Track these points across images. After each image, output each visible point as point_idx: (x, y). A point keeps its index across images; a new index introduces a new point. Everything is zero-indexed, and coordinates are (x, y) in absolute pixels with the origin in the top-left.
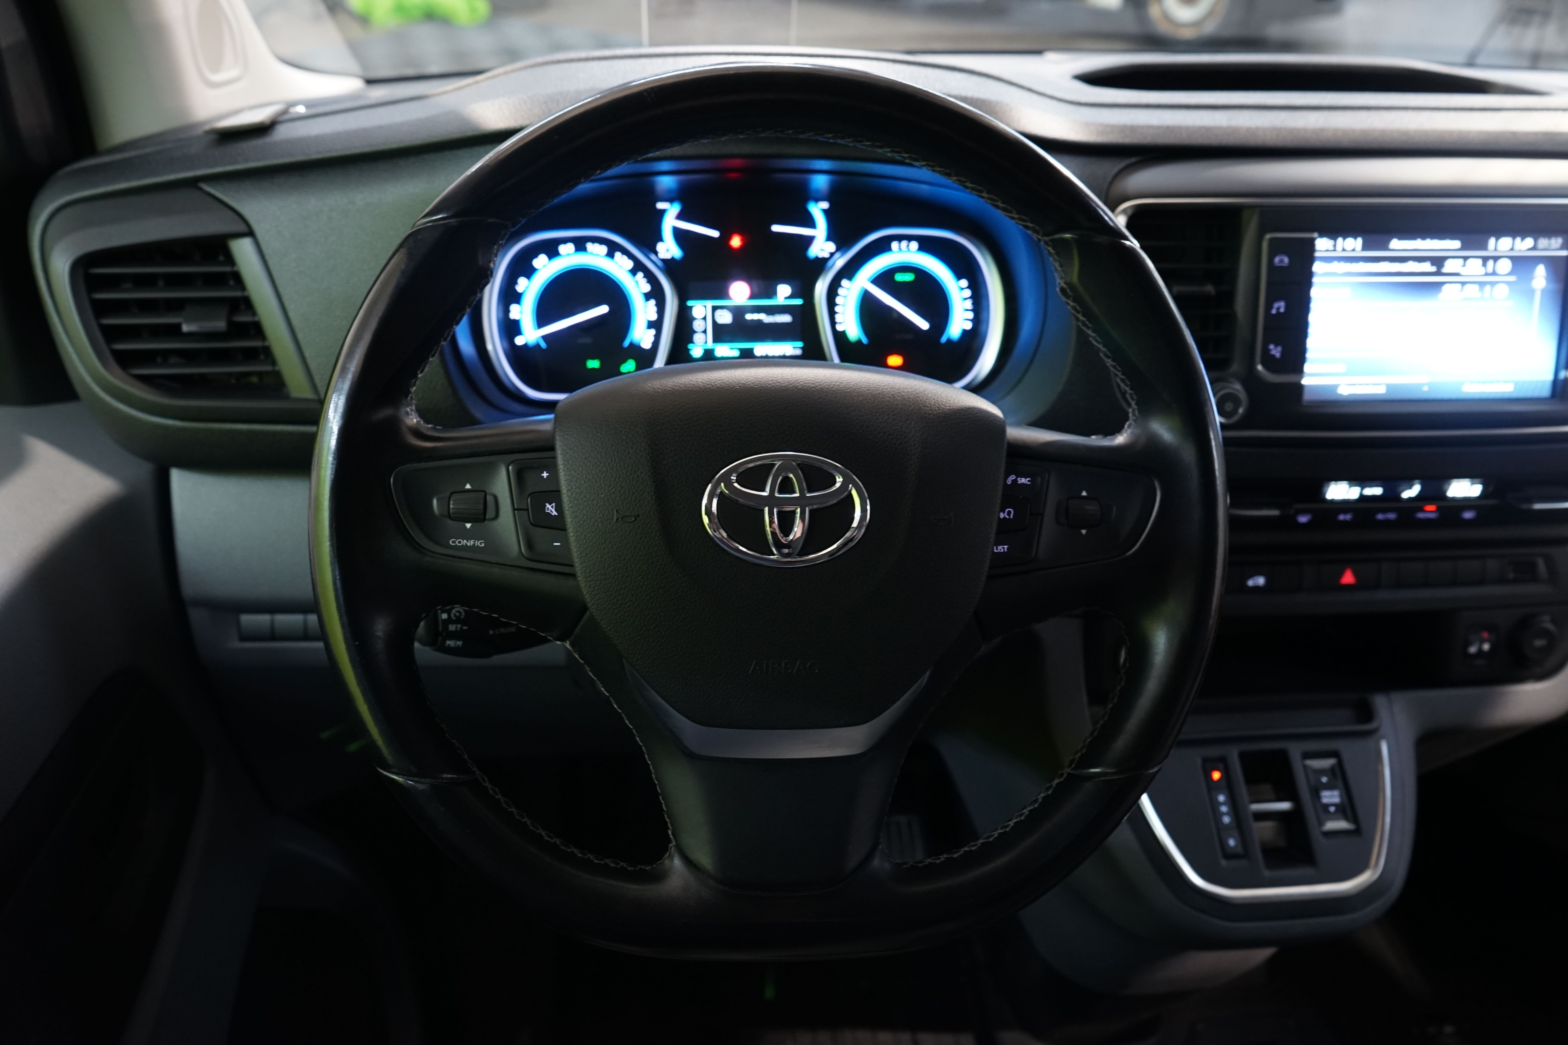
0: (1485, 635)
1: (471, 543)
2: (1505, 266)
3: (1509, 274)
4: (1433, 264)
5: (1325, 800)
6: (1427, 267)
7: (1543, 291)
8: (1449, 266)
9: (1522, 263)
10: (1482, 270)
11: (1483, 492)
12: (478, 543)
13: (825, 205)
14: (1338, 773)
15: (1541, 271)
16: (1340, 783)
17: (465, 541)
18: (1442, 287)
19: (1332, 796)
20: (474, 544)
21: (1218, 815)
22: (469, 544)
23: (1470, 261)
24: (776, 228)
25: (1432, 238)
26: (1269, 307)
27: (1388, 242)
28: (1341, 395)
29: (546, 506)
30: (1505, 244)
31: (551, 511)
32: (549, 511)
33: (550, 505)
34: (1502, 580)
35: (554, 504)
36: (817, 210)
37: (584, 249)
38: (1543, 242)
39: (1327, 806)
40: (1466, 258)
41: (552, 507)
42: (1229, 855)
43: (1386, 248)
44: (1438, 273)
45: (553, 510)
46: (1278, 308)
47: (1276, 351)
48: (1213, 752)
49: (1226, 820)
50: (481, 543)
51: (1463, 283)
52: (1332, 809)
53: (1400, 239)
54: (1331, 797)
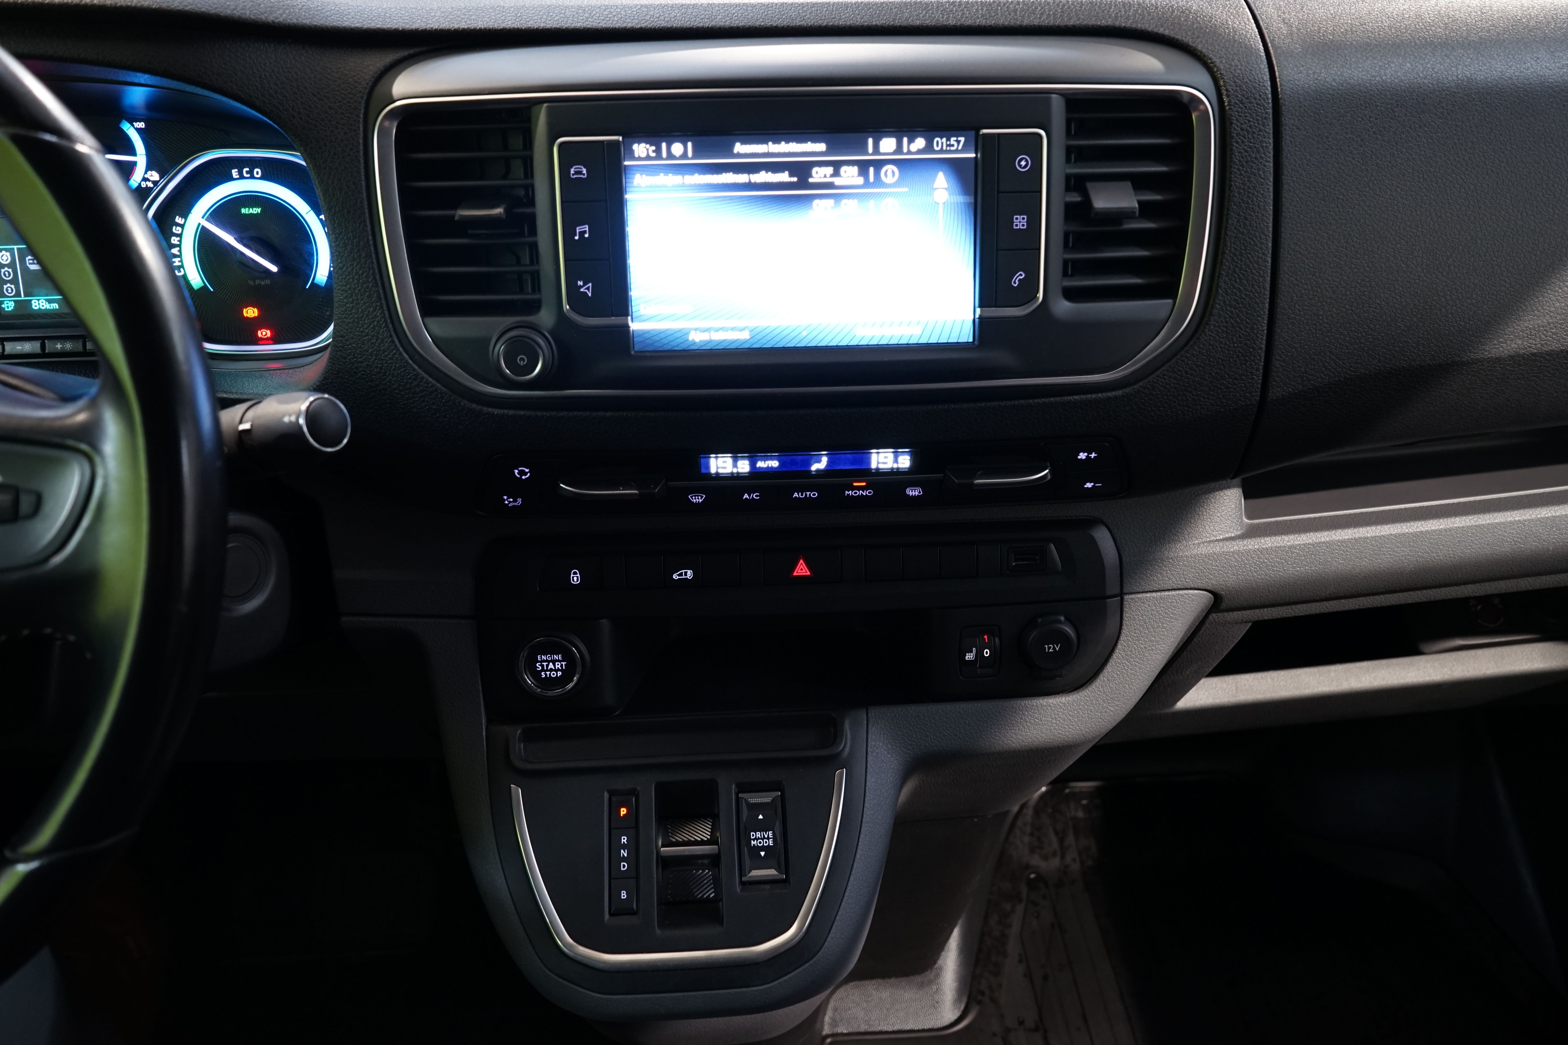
0: (990, 638)
2: (891, 172)
3: (898, 185)
4: (793, 173)
5: (755, 843)
6: (786, 177)
7: (947, 204)
8: (819, 174)
9: (913, 169)
10: (860, 181)
11: (913, 464)
13: (141, 125)
14: (779, 809)
15: (941, 177)
16: (778, 821)
18: (812, 202)
23: (843, 169)
25: (787, 139)
26: (569, 232)
27: (732, 146)
28: (694, 343)
30: (888, 145)
34: (1004, 573)
36: (134, 132)
38: (940, 142)
39: (755, 850)
40: (836, 164)
43: (731, 154)
44: (802, 184)
46: (582, 233)
47: (587, 289)
48: (622, 783)
49: (624, 866)
51: (837, 197)
52: (762, 854)
53: (746, 141)
54: (762, 839)
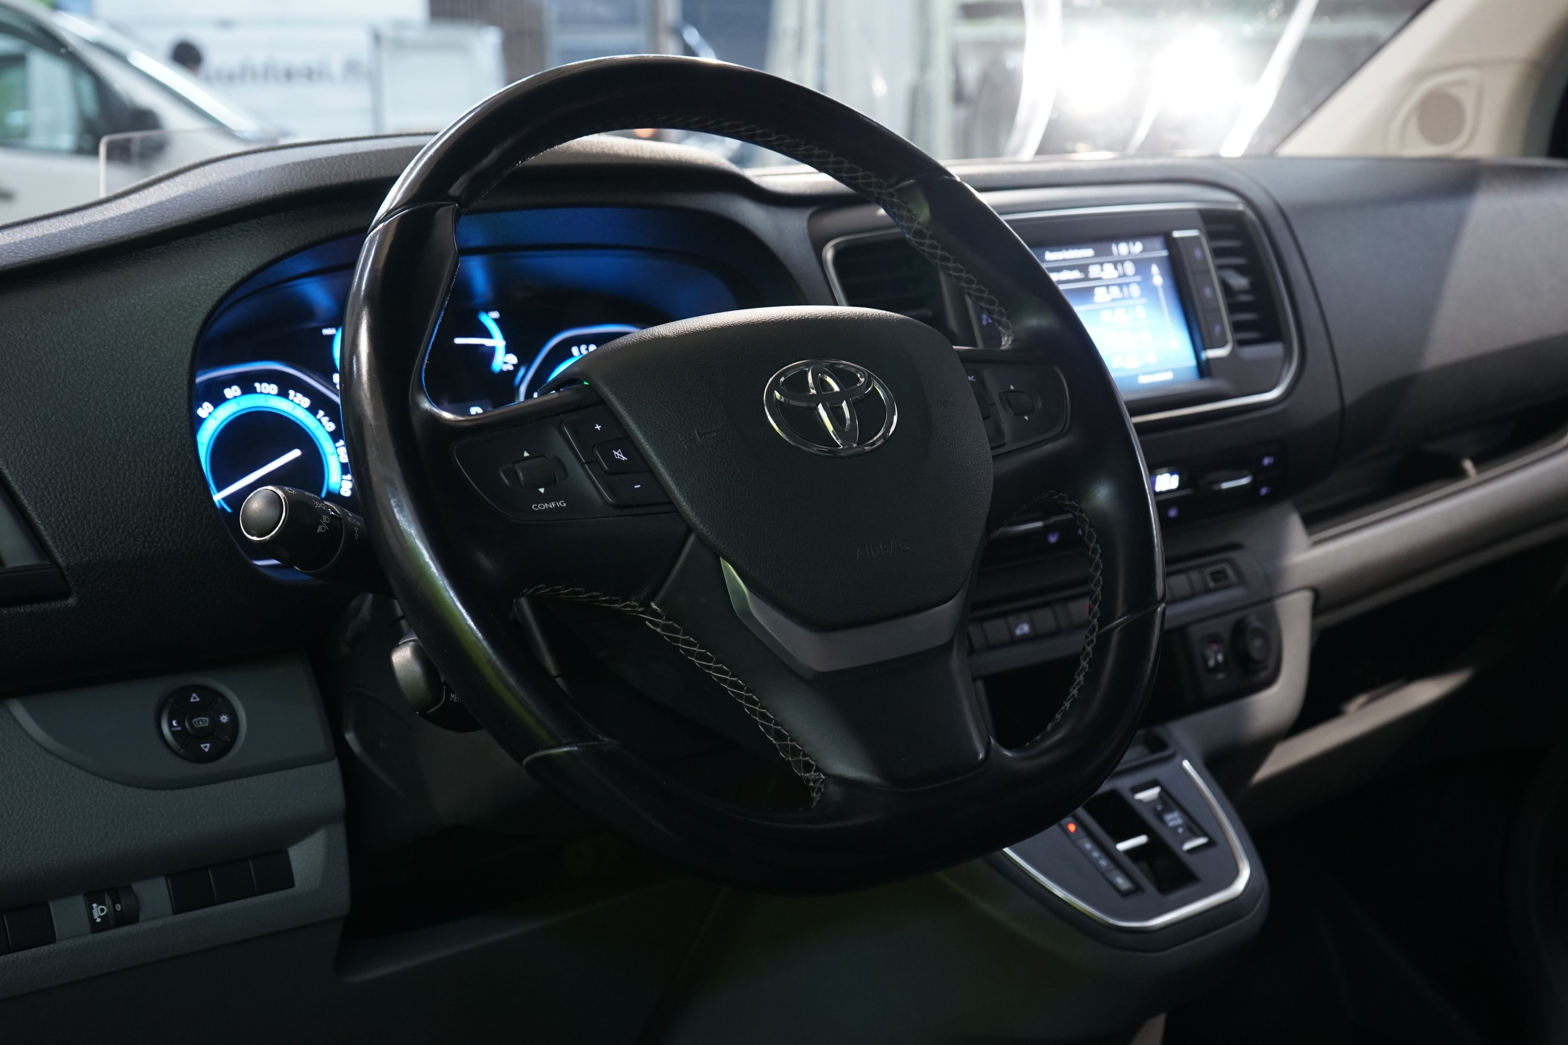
0: (1215, 647)
1: (552, 505)
2: (1130, 268)
3: (1135, 275)
4: (1081, 271)
5: (1171, 824)
6: (1076, 274)
7: (1163, 286)
8: (1094, 271)
9: (1141, 265)
10: (1116, 273)
11: (1180, 481)
12: (559, 504)
13: (495, 315)
14: (1168, 800)
15: (1155, 269)
16: (1173, 805)
17: (546, 504)
18: (1095, 291)
19: (1173, 820)
20: (556, 506)
21: (1094, 863)
22: (551, 507)
23: (1105, 266)
24: (458, 341)
25: (1073, 249)
26: (980, 320)
29: (614, 453)
30: (1122, 249)
31: (620, 456)
32: (619, 457)
33: (617, 451)
34: (1208, 591)
35: (619, 450)
36: (489, 319)
37: (254, 391)
38: (1148, 245)
39: (1175, 829)
40: (1102, 264)
41: (619, 453)
42: (1124, 894)
44: (1086, 279)
45: (622, 456)
49: (1103, 863)
50: (562, 503)
51: (1108, 286)
52: (1180, 830)
53: (1051, 251)
